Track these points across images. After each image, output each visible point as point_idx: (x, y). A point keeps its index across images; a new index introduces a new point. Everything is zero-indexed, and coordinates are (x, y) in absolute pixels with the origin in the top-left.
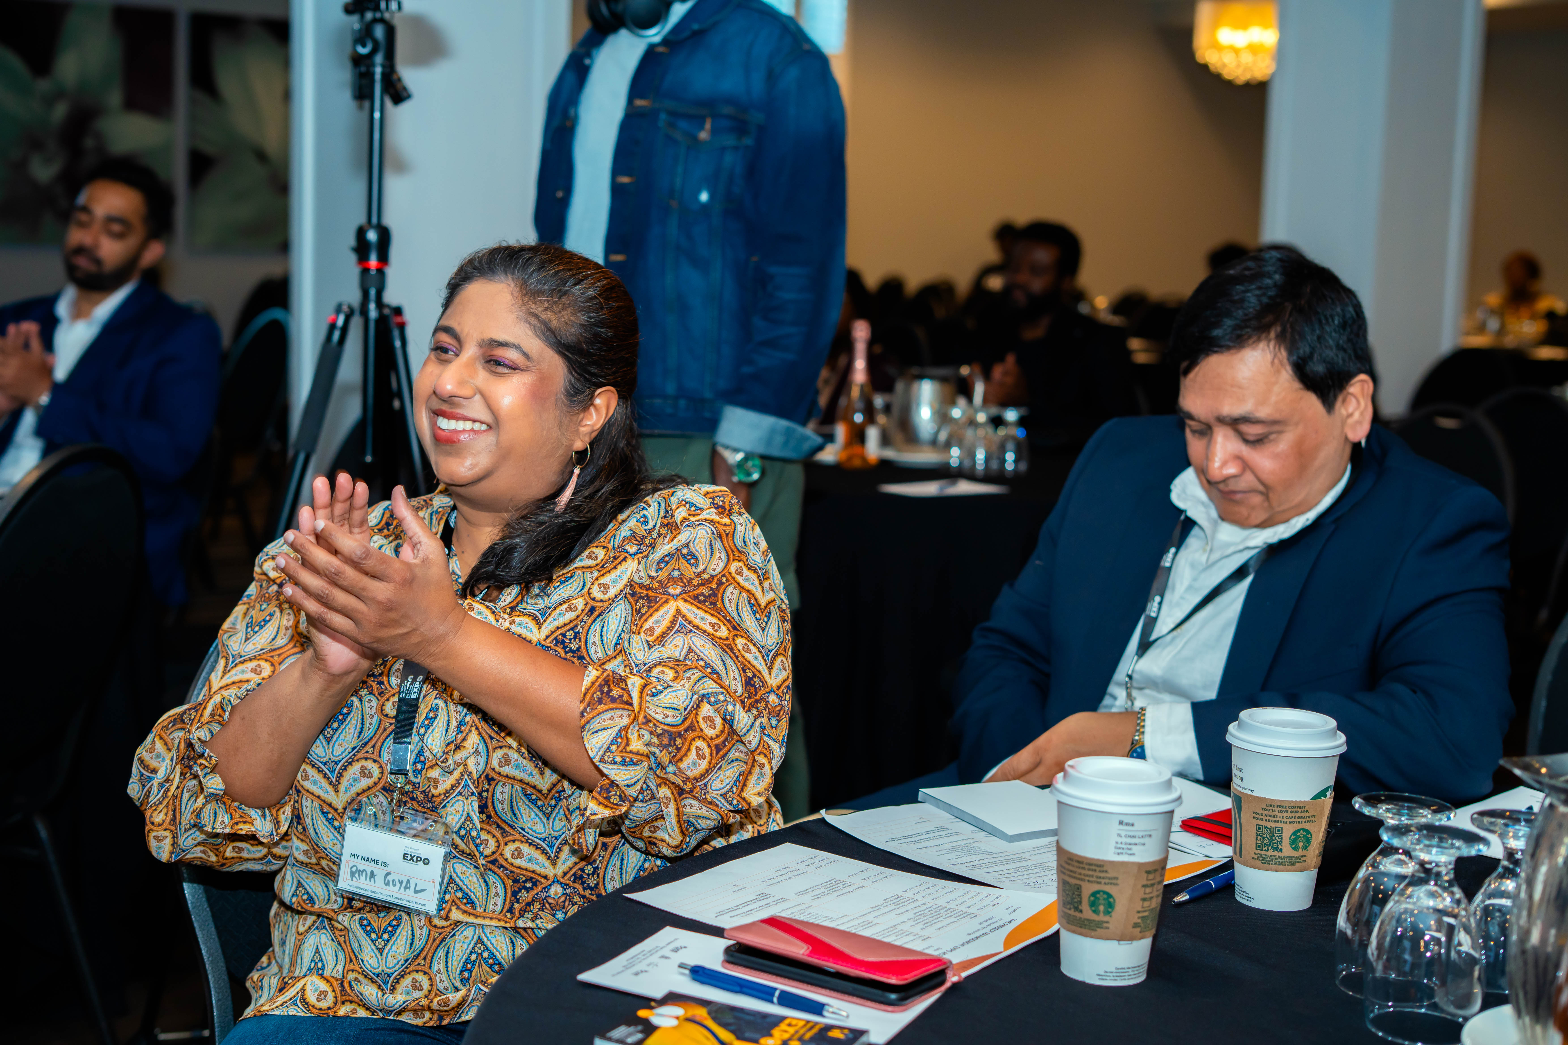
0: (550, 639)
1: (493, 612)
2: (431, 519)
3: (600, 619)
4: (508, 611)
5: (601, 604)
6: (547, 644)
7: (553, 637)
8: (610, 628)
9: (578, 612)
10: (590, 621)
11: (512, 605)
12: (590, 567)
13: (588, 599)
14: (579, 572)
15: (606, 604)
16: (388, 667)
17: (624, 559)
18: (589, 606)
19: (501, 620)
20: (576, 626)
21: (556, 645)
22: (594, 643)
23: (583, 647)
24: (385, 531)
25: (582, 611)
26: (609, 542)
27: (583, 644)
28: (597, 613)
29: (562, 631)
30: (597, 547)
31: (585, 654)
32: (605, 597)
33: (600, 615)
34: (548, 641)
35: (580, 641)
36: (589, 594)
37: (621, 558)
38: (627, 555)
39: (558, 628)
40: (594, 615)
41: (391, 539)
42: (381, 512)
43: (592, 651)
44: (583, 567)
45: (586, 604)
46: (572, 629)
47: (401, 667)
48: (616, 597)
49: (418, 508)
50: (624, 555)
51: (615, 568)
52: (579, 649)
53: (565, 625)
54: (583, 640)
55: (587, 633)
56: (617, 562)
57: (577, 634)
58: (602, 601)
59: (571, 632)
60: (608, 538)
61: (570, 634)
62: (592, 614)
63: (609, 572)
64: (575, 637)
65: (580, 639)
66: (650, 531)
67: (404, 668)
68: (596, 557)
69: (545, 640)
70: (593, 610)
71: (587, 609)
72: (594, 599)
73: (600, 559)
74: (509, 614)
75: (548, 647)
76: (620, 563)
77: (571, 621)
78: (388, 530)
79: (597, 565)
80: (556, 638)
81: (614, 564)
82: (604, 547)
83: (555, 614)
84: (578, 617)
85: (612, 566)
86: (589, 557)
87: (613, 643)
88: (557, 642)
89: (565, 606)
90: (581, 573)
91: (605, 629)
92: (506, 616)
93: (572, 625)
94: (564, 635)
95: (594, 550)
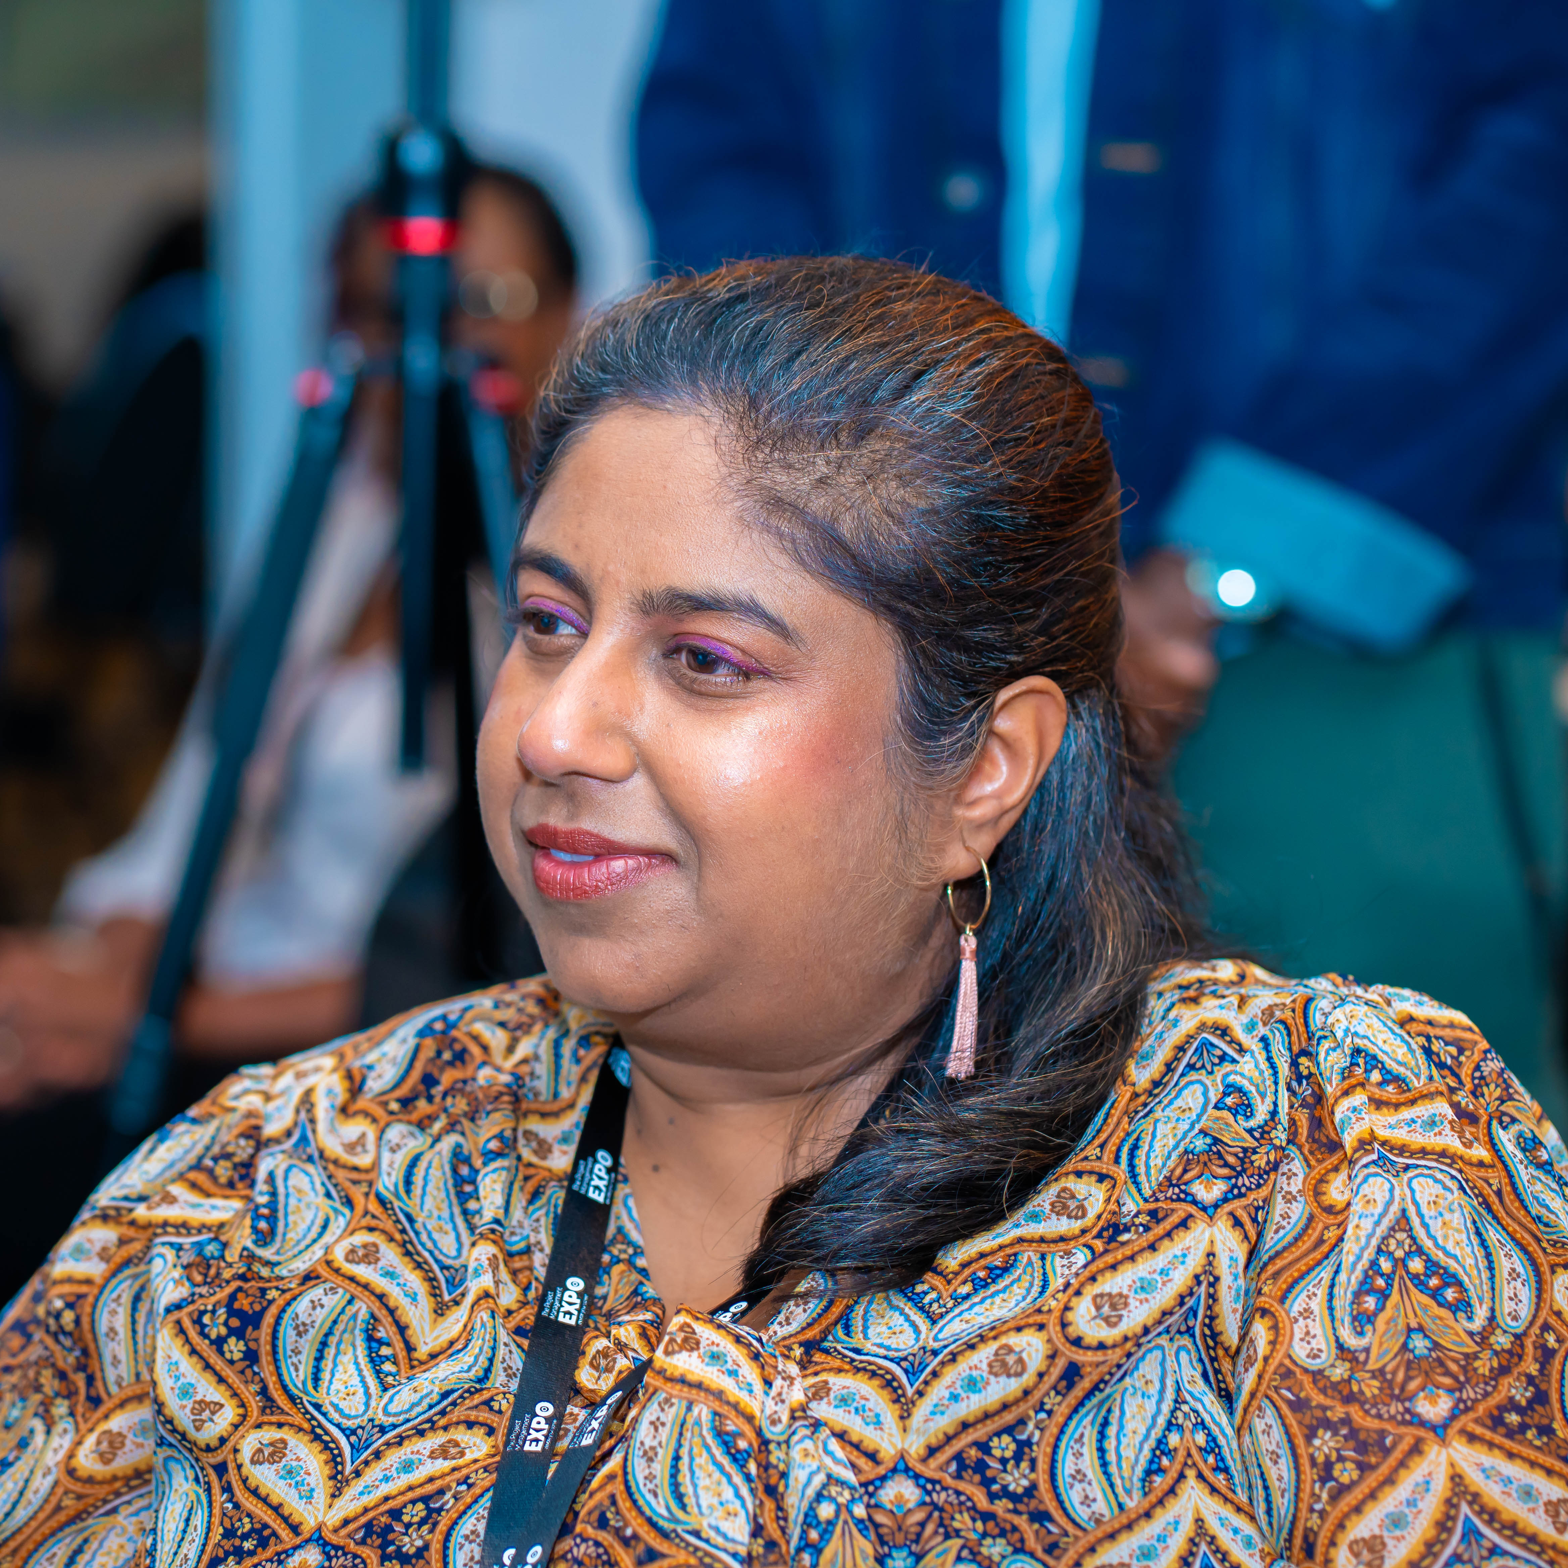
0: (942, 1457)
1: (756, 1357)
2: (557, 1056)
3: (1095, 1401)
4: (798, 1352)
5: (1099, 1357)
6: (930, 1470)
7: (949, 1451)
8: (1129, 1427)
9: (1028, 1378)
10: (1062, 1410)
11: (809, 1334)
12: (1062, 1239)
13: (1060, 1342)
14: (1029, 1254)
15: (1114, 1356)
16: (442, 1527)
17: (1184, 1224)
18: (1061, 1364)
19: (778, 1383)
20: (1022, 1422)
21: (958, 1476)
22: (1079, 1476)
23: (1044, 1486)
24: (422, 1104)
25: (1041, 1375)
26: (1117, 1160)
27: (1042, 1477)
28: (1086, 1384)
29: (978, 1433)
30: (1079, 1174)
31: (1051, 1506)
32: (1109, 1335)
33: (1095, 1388)
34: (933, 1463)
35: (1033, 1468)
36: (1064, 1325)
37: (1175, 1219)
38: (1192, 1209)
39: (965, 1426)
40: (1078, 1392)
41: (437, 1126)
42: (412, 1042)
43: (1074, 1497)
44: (1042, 1240)
45: (1052, 1357)
46: (1009, 1430)
47: (481, 1528)
48: (1146, 1331)
49: (519, 1026)
50: (1183, 1209)
51: (1152, 1247)
52: (1031, 1490)
53: (987, 1416)
54: (1042, 1465)
55: (1056, 1447)
56: (1159, 1230)
57: (1023, 1447)
58: (1101, 1346)
59: (1006, 1439)
60: (1111, 1147)
61: (1004, 1446)
62: (1070, 1386)
63: (1132, 1258)
64: (1018, 1457)
65: (1033, 1463)
66: (1263, 1133)
67: (489, 1528)
68: (1081, 1207)
69: (924, 1460)
70: (1072, 1373)
71: (1056, 1372)
72: (1077, 1342)
73: (1091, 1214)
74: (803, 1365)
75: (933, 1482)
76: (1169, 1235)
77: (1005, 1407)
78: (430, 1099)
79: (1084, 1232)
80: (958, 1457)
81: (1150, 1236)
82: (1102, 1178)
83: (950, 1375)
84: (1026, 1393)
85: (1144, 1241)
86: (1060, 1207)
87: (1139, 1471)
88: (962, 1466)
89: (985, 1353)
90: (1035, 1258)
91: (1112, 1431)
92: (793, 1369)
93: (1009, 1418)
94: (984, 1447)
95: (1071, 1183)
